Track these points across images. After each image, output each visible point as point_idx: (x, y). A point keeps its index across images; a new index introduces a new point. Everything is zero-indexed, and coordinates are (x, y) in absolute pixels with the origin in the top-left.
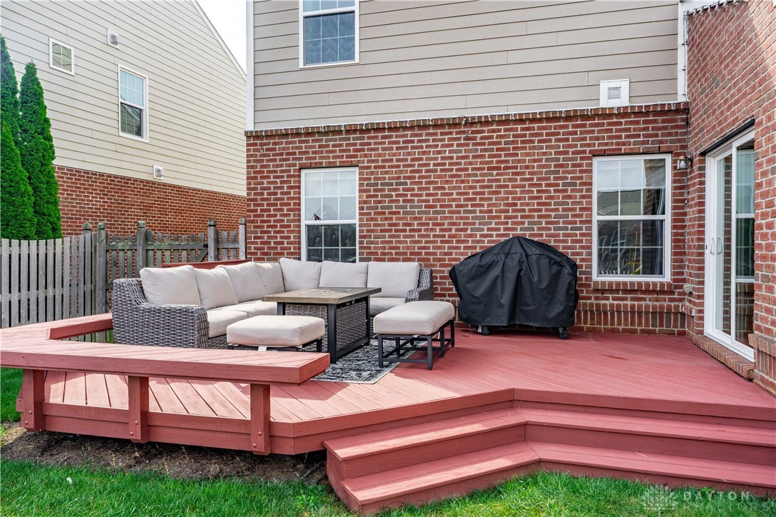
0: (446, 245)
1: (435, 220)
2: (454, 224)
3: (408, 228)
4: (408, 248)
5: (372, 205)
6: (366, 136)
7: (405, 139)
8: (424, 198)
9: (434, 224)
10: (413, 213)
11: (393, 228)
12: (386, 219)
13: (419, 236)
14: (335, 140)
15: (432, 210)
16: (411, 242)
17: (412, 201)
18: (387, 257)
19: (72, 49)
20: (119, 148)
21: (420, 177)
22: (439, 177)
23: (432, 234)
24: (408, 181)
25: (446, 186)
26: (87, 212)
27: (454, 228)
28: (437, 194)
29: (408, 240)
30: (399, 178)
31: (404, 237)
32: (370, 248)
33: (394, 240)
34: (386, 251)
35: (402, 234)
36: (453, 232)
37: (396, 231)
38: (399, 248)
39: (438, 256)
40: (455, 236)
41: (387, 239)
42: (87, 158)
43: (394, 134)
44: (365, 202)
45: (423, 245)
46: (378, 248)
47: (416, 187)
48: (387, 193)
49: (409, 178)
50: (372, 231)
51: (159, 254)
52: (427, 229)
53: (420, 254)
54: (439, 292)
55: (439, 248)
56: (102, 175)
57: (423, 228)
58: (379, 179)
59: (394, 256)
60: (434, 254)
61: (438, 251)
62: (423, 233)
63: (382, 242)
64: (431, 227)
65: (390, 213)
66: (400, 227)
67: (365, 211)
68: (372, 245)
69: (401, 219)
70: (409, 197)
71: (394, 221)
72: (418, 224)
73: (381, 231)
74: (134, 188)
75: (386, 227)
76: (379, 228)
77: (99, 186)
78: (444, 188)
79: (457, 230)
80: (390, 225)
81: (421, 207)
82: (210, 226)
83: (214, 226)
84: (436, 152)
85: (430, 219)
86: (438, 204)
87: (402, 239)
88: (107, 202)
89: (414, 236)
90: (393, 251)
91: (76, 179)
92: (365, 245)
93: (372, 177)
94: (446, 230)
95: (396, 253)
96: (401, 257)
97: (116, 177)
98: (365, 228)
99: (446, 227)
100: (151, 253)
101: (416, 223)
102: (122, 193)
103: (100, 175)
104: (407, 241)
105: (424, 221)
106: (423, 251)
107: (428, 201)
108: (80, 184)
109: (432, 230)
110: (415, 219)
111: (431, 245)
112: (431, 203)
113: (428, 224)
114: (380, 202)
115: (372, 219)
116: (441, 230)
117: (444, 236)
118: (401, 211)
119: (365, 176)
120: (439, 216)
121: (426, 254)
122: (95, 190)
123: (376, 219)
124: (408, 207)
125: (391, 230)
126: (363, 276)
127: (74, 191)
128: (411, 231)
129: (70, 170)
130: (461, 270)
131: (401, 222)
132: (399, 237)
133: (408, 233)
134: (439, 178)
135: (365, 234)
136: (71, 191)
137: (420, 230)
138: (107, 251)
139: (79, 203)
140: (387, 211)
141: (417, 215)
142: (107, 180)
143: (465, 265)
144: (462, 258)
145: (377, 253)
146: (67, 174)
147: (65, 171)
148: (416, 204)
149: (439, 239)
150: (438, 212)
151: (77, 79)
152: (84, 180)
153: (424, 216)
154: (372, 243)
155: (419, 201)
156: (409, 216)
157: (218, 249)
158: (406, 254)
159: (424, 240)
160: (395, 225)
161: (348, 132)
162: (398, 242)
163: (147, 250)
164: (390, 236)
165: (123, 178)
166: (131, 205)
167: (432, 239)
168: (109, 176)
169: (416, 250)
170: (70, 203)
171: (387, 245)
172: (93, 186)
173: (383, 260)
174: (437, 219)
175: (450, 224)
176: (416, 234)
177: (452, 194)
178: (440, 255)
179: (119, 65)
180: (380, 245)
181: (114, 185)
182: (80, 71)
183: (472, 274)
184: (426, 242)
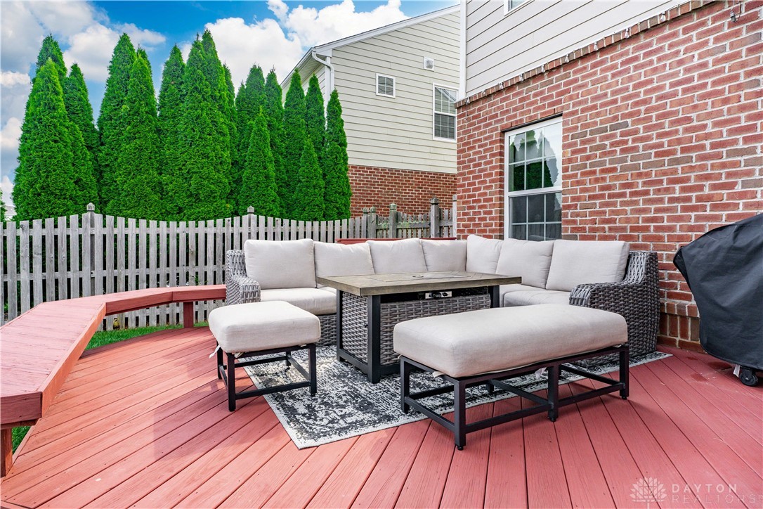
0: (693, 214)
1: (672, 174)
2: (707, 177)
3: (628, 191)
4: (628, 220)
5: (579, 163)
6: (572, 71)
7: (624, 58)
8: (654, 141)
9: (671, 181)
10: (636, 167)
11: (607, 192)
12: (597, 180)
13: (645, 202)
14: (536, 88)
15: (667, 158)
16: (633, 211)
17: (634, 149)
18: (597, 234)
19: (394, 78)
20: (432, 150)
21: (647, 111)
22: (680, 103)
23: (666, 197)
24: (629, 120)
25: (694, 115)
26: (404, 202)
27: (707, 183)
28: (677, 132)
29: (628, 208)
30: (616, 118)
31: (623, 204)
32: (575, 222)
33: (607, 209)
34: (597, 226)
35: (619, 200)
36: (707, 191)
37: (610, 196)
38: (614, 221)
39: (678, 233)
40: (709, 198)
41: (598, 209)
42: (405, 160)
43: (609, 56)
44: (570, 161)
45: (652, 215)
46: (585, 222)
47: (641, 127)
48: (598, 143)
49: (630, 115)
50: (578, 199)
51: (405, 231)
52: (659, 190)
53: (647, 228)
54: (678, 291)
55: (679, 219)
56: (417, 172)
57: (651, 189)
58: (587, 125)
59: (607, 233)
60: (671, 229)
61: (678, 225)
62: (652, 196)
63: (591, 214)
64: (665, 185)
65: (603, 171)
66: (617, 191)
67: (570, 173)
68: (578, 219)
69: (617, 178)
70: (630, 144)
71: (608, 183)
72: (645, 183)
73: (591, 198)
74: (446, 181)
75: (597, 192)
76: (587, 194)
77: (414, 181)
78: (689, 120)
79: (714, 187)
80: (602, 188)
81: (649, 156)
82: (433, 204)
83: (436, 204)
84: (675, 65)
85: (664, 174)
86: (678, 148)
87: (619, 208)
88: (421, 194)
89: (636, 202)
90: (606, 226)
91: (395, 177)
92: (569, 218)
93: (579, 125)
94: (691, 189)
95: (610, 229)
96: (618, 234)
97: (430, 173)
98: (569, 196)
99: (692, 183)
100: (400, 231)
101: (640, 181)
102: (435, 186)
103: (415, 173)
104: (626, 211)
105: (653, 178)
106: (652, 225)
107: (661, 145)
108: (399, 180)
109: (667, 190)
110: (640, 175)
111: (665, 215)
112: (666, 148)
113: (661, 182)
114: (588, 158)
115: (578, 183)
116: (683, 190)
117: (689, 199)
118: (618, 166)
119: (571, 126)
120: (679, 167)
121: (657, 229)
122: (411, 184)
123: (583, 183)
124: (629, 159)
125: (602, 196)
126: (545, 259)
127: (393, 186)
128: (632, 194)
129: (391, 170)
130: (694, 256)
131: (617, 183)
132: (614, 204)
133: (628, 199)
134: (680, 105)
135: (569, 203)
136: (391, 186)
137: (647, 193)
138: (377, 230)
139: (397, 195)
140: (598, 169)
141: (642, 170)
142: (421, 176)
143: (701, 247)
144: (694, 235)
145: (584, 229)
146: (388, 173)
147: (387, 171)
148: (641, 152)
149: (679, 205)
150: (678, 161)
151: (399, 100)
152: (402, 178)
153: (654, 169)
154: (578, 215)
155: (645, 148)
156: (629, 173)
157: (441, 227)
158: (624, 229)
159: (653, 207)
160: (609, 188)
161: (550, 72)
162: (613, 212)
163: (398, 229)
164: (602, 205)
165: (436, 174)
166: (443, 195)
167: (666, 205)
168: (424, 173)
169: (641, 224)
170: (391, 195)
171: (598, 218)
172: (409, 181)
173: (593, 238)
174: (676, 171)
175: (699, 178)
176: (641, 198)
177: (705, 126)
178: (680, 230)
179: (434, 84)
180: (588, 218)
181: (428, 180)
182: (401, 94)
183: (716, 263)
184: (657, 210)
